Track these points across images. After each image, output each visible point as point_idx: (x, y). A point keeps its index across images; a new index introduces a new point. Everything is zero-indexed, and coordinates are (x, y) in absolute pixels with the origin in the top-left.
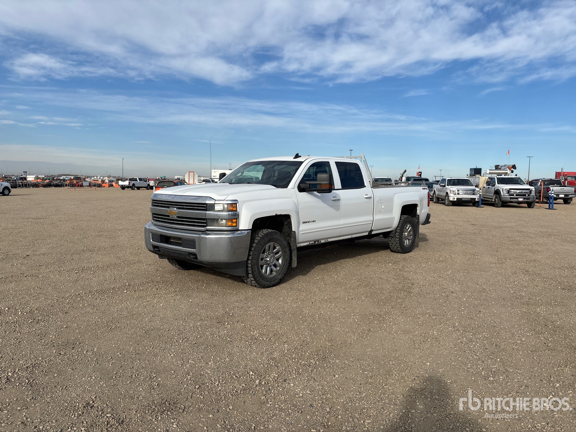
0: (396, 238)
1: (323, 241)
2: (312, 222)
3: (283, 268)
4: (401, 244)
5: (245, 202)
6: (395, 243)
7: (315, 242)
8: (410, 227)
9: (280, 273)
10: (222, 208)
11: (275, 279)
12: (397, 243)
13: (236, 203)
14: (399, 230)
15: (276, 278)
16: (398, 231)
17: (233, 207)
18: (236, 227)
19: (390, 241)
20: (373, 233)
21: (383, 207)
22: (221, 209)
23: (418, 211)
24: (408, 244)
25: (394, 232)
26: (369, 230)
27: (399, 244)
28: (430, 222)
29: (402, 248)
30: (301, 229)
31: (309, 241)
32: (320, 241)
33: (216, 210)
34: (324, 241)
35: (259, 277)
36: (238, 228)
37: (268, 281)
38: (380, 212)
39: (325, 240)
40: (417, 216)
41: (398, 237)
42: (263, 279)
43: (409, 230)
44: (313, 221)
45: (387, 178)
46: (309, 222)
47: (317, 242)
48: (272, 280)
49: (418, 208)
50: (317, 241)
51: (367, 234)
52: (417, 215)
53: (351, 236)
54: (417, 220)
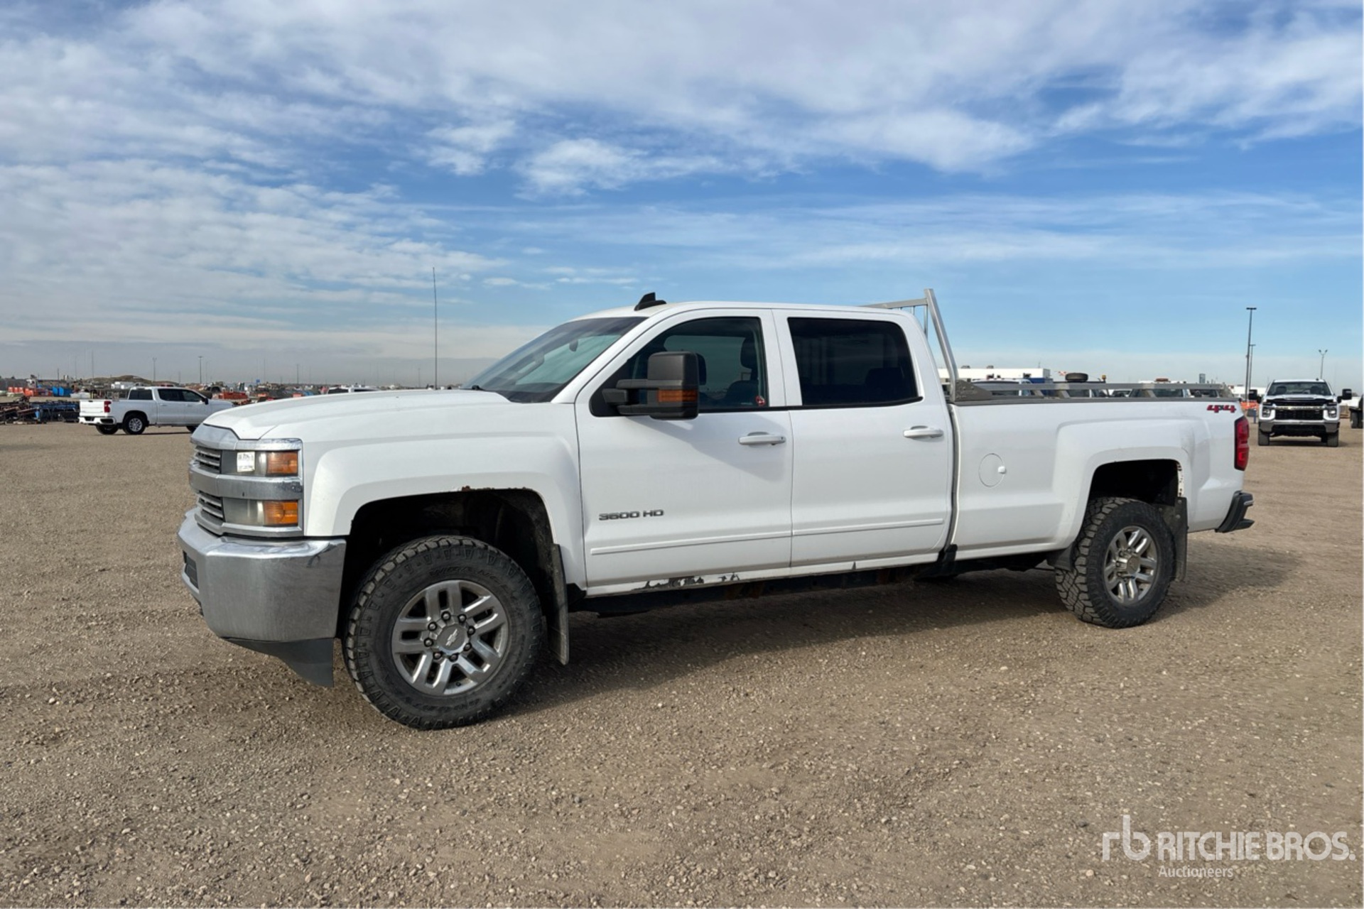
0: (1079, 574)
1: (710, 580)
2: (645, 514)
3: (504, 666)
4: (1096, 596)
5: (327, 446)
6: (1075, 590)
7: (674, 580)
8: (1145, 541)
9: (493, 681)
10: (252, 463)
11: (468, 701)
12: (1081, 592)
13: (296, 448)
14: (1087, 550)
15: (474, 698)
16: (1085, 551)
17: (288, 461)
18: (298, 528)
19: (1061, 584)
20: (960, 555)
21: (1001, 469)
22: (250, 470)
23: (1181, 486)
24: (1132, 595)
25: (1067, 555)
26: (940, 543)
27: (1086, 596)
28: (1248, 524)
29: (1101, 608)
30: (589, 537)
31: (648, 578)
32: (696, 579)
33: (239, 469)
34: (720, 580)
35: (387, 693)
36: (303, 531)
37: (432, 708)
38: (987, 486)
39: (722, 575)
40: (1180, 501)
41: (1083, 570)
42: (408, 701)
43: (1138, 550)
44: (653, 514)
45: (1315, 381)
46: (630, 515)
47: (682, 583)
48: (451, 706)
49: (1180, 474)
50: (681, 578)
51: (933, 557)
52: (1181, 498)
53: (852, 563)
54: (1178, 516)
